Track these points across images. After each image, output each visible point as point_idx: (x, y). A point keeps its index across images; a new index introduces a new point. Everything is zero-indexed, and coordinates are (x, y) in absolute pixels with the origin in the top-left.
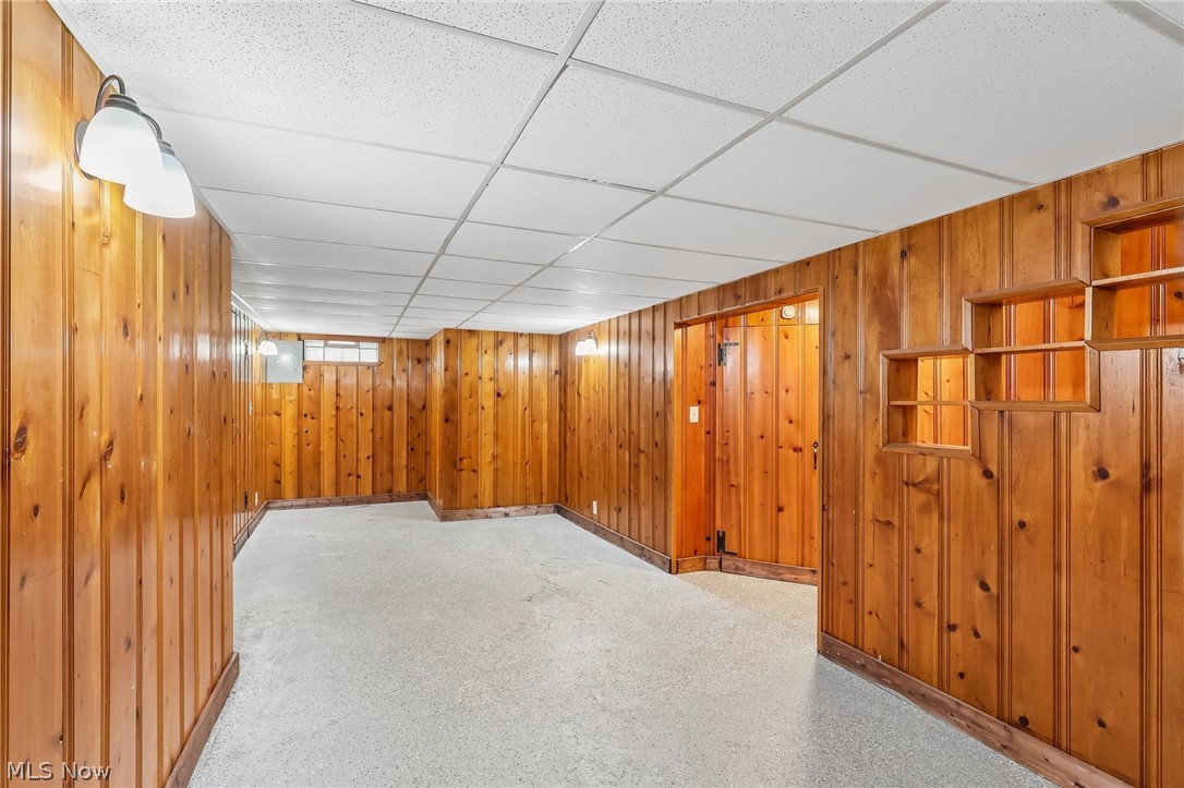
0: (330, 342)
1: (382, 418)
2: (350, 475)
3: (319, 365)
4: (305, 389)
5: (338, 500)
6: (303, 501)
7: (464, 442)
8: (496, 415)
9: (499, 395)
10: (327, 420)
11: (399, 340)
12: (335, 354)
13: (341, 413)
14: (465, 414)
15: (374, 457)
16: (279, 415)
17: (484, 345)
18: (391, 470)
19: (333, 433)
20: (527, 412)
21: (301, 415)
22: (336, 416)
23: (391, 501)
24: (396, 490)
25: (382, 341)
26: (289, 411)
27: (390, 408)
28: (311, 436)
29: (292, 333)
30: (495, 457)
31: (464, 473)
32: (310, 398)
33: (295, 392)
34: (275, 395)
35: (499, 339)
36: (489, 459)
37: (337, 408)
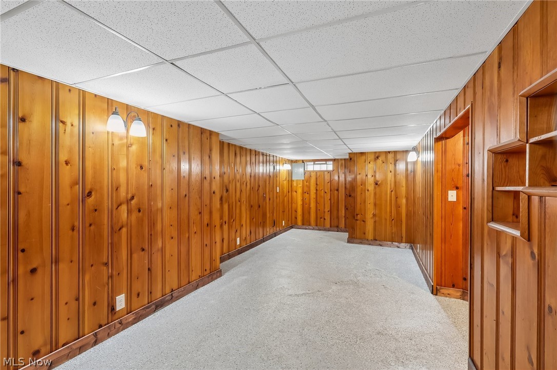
0: (316, 162)
1: (334, 195)
2: (321, 218)
3: (310, 172)
4: (305, 183)
5: (316, 228)
6: (304, 227)
7: (358, 206)
8: (375, 194)
9: (376, 184)
10: (313, 195)
11: (341, 159)
12: (317, 168)
13: (318, 192)
14: (359, 193)
15: (331, 211)
16: (296, 192)
17: (369, 159)
18: (338, 218)
19: (315, 200)
20: (393, 193)
21: (304, 193)
22: (316, 193)
23: (338, 231)
24: (340, 226)
25: (334, 160)
26: (300, 191)
27: (338, 190)
28: (307, 201)
29: (301, 160)
30: (374, 215)
31: (358, 222)
32: (307, 185)
33: (301, 183)
34: (295, 184)
35: (377, 155)
36: (371, 216)
37: (317, 190)
